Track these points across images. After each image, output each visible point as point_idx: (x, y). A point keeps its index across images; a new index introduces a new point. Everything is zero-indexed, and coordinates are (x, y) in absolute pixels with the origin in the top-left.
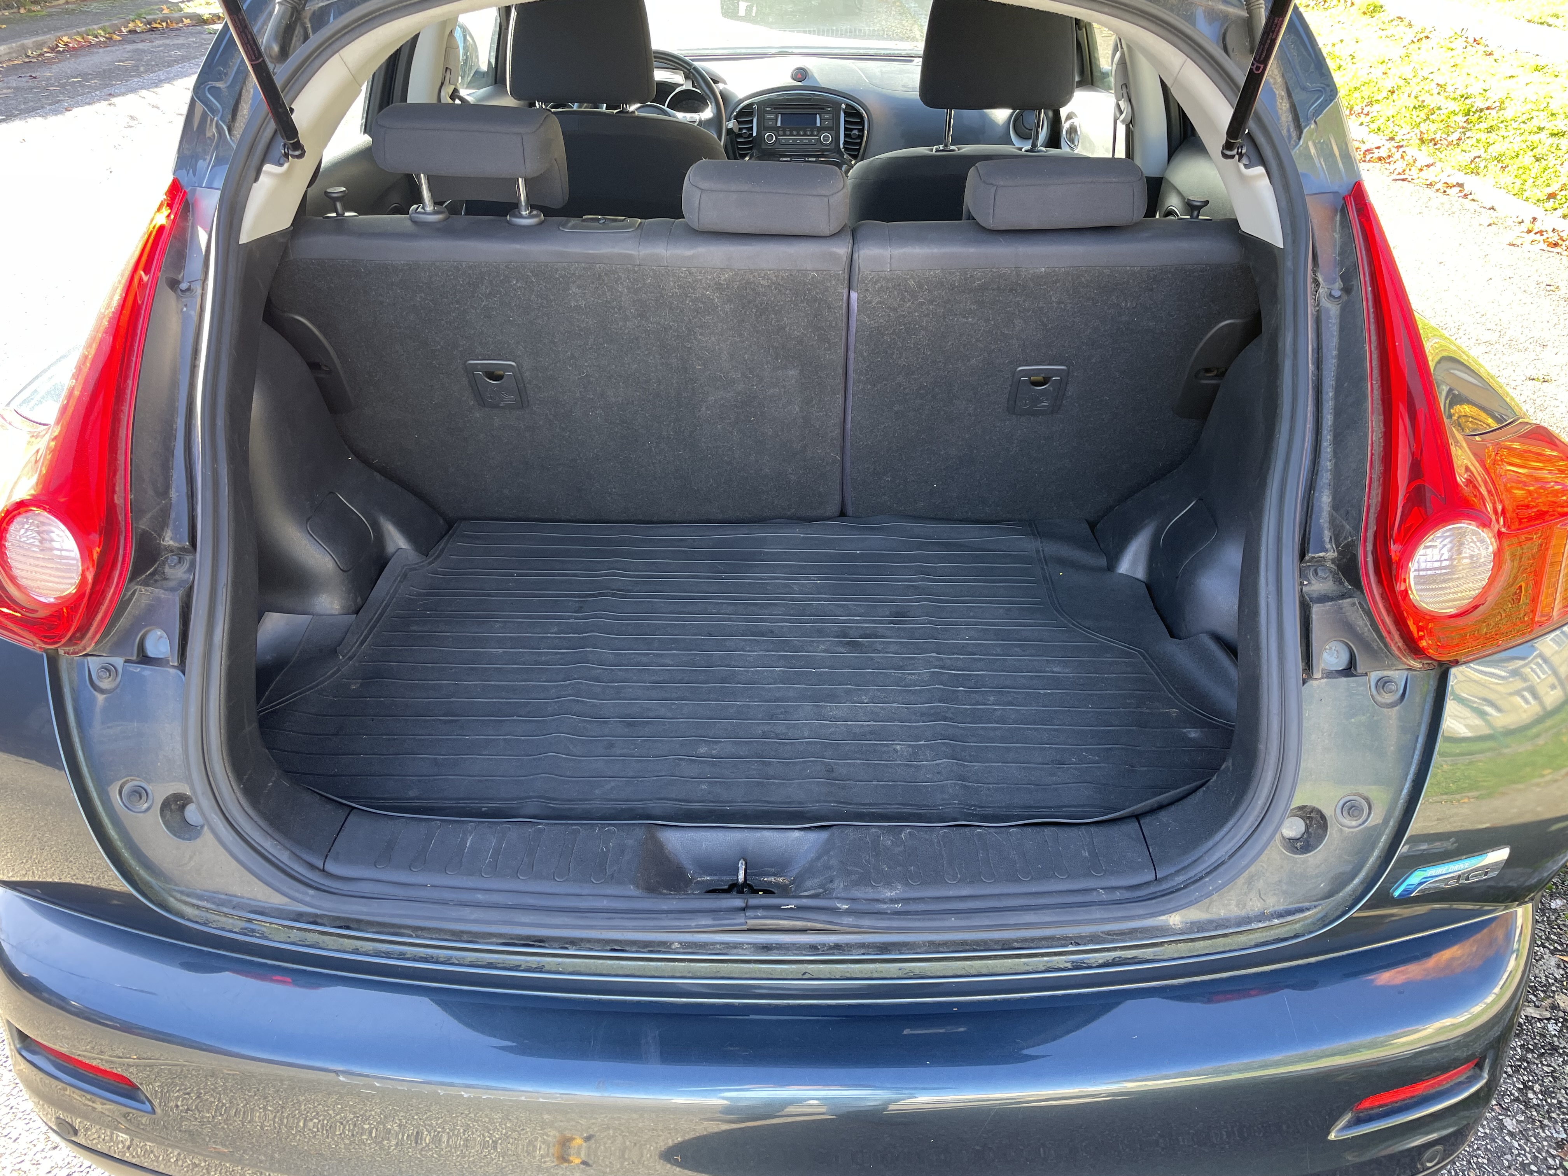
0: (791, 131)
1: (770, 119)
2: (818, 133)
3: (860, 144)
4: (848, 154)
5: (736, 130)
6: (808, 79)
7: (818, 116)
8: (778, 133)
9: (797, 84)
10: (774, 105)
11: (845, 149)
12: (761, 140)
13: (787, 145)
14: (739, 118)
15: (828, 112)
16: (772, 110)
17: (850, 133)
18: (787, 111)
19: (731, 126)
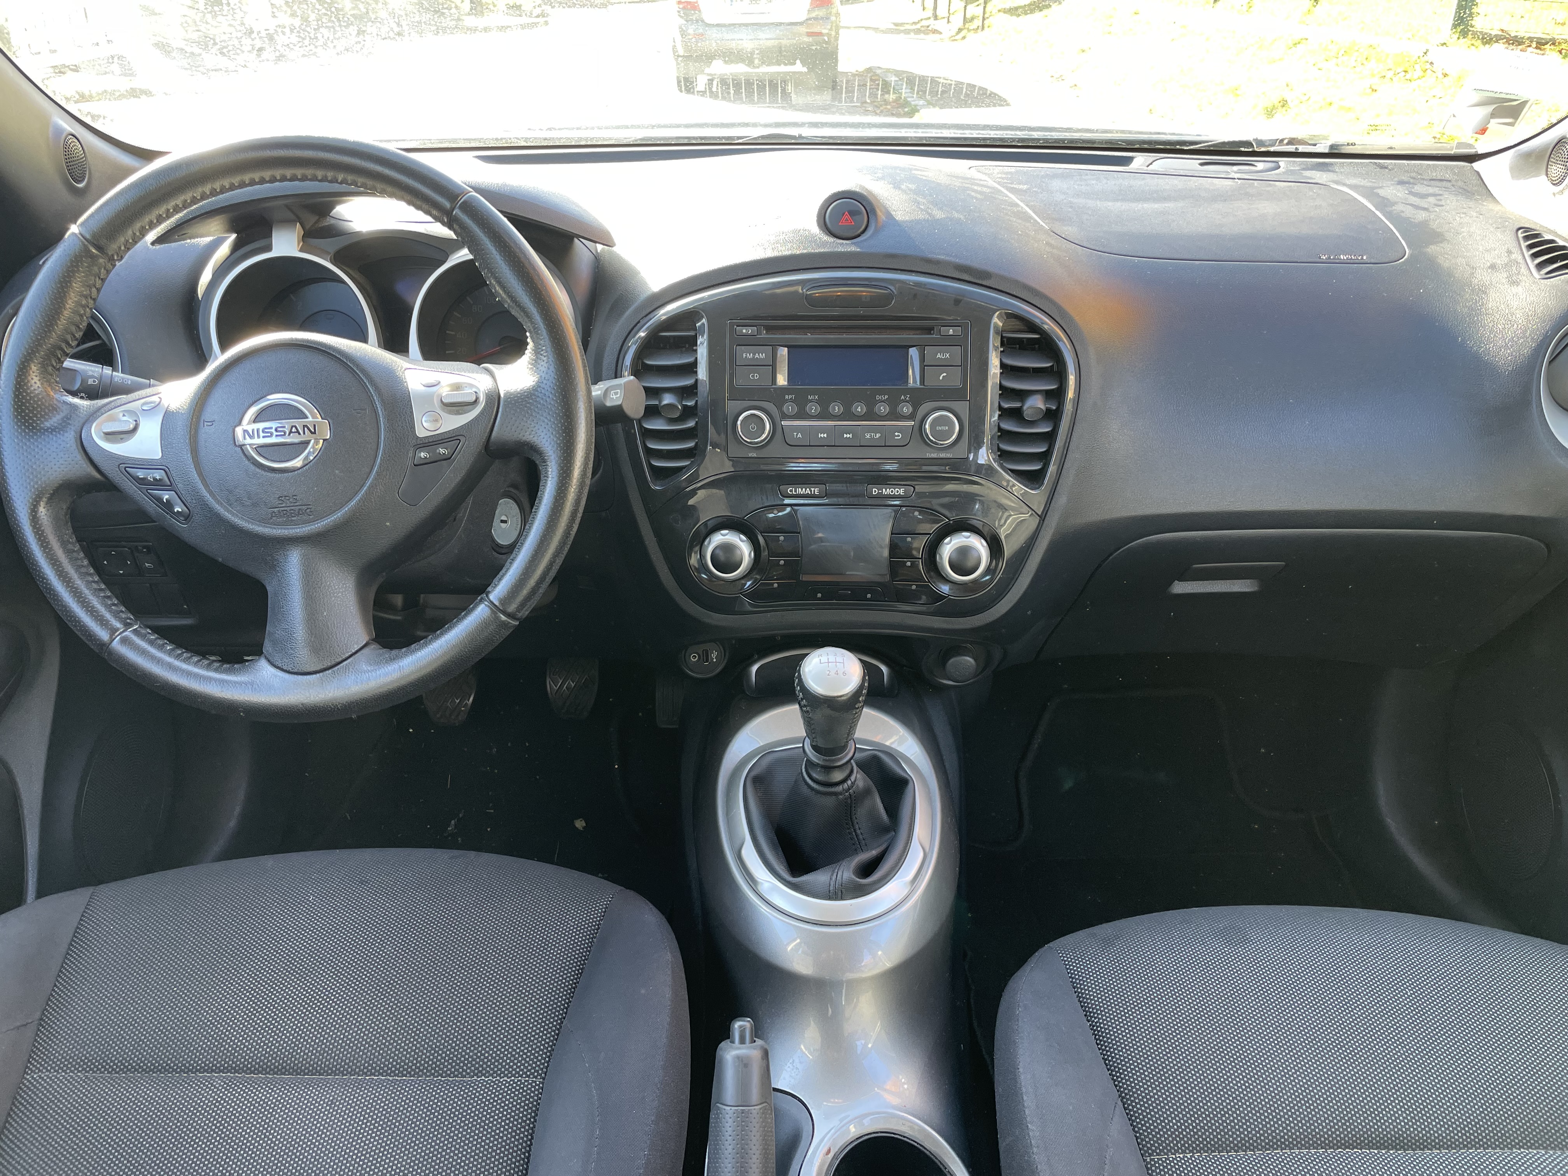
0: (824, 402)
1: (755, 365)
2: (916, 408)
3: (1050, 438)
4: (1012, 471)
5: (635, 408)
6: (877, 231)
7: (913, 352)
8: (779, 407)
9: (841, 249)
10: (762, 318)
11: (1003, 455)
12: (727, 427)
13: (810, 446)
14: (650, 356)
15: (947, 342)
16: (758, 332)
17: (1017, 405)
18: (809, 338)
19: (615, 399)
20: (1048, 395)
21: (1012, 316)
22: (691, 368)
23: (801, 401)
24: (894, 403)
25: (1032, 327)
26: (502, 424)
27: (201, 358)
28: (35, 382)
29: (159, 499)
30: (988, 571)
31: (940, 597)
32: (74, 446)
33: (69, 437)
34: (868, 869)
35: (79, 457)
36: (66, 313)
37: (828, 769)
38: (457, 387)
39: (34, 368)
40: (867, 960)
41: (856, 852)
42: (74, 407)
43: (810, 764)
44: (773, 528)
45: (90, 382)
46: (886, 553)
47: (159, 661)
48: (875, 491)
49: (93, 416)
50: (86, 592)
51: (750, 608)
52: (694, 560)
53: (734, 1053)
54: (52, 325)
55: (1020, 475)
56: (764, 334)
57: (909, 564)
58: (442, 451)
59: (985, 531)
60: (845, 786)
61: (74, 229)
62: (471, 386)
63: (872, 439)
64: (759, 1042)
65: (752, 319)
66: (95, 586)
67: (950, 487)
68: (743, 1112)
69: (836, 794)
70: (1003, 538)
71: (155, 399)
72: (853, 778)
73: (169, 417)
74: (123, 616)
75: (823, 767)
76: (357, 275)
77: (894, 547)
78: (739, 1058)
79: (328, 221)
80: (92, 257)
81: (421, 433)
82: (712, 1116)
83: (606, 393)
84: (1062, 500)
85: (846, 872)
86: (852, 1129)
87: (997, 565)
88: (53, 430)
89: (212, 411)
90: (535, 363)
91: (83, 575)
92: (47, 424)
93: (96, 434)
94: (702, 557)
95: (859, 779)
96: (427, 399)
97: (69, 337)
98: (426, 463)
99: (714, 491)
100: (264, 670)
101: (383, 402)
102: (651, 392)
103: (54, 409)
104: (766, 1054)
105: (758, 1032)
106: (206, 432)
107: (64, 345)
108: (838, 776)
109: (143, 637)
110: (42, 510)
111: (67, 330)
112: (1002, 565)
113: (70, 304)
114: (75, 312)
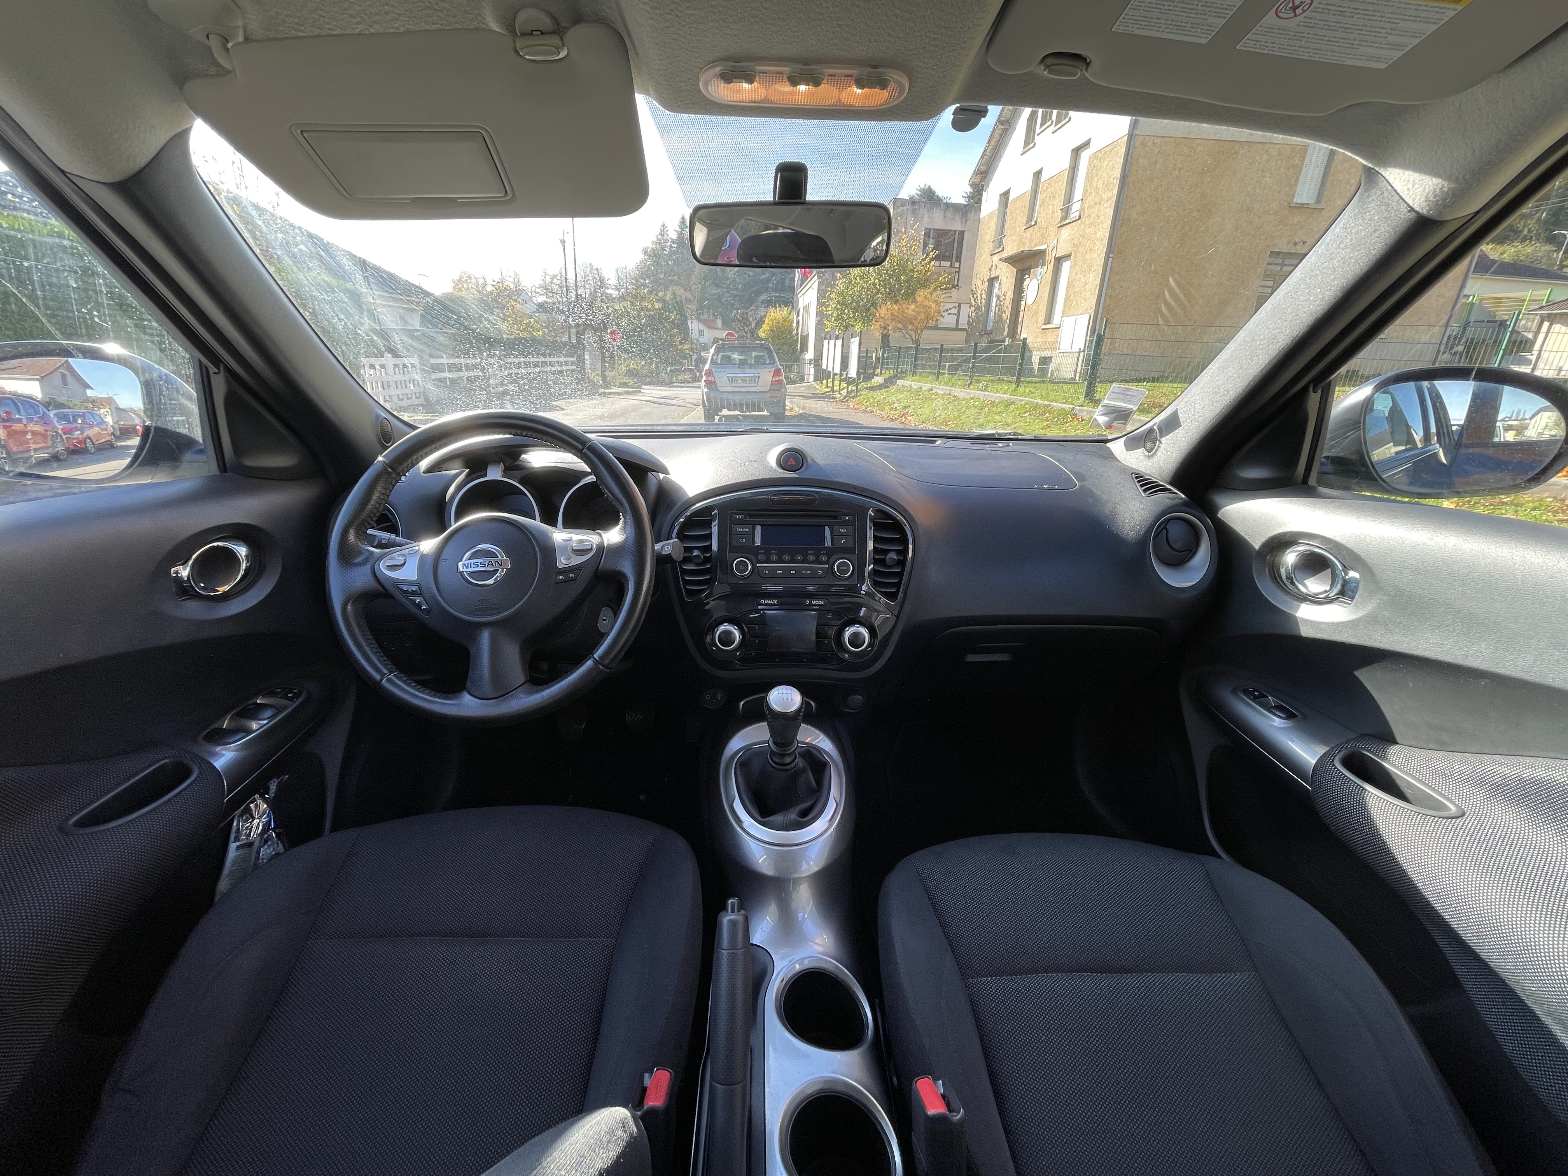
0: (780, 555)
1: (743, 534)
2: (829, 558)
3: (900, 575)
4: (881, 592)
5: (678, 556)
6: (806, 469)
7: (827, 529)
8: (756, 558)
9: (789, 476)
10: (748, 510)
11: (876, 584)
12: (727, 568)
13: (773, 578)
14: (687, 531)
15: (845, 524)
16: (746, 518)
17: (883, 557)
18: (772, 521)
19: (667, 550)
20: (898, 552)
21: (878, 511)
22: (709, 537)
23: (768, 554)
24: (817, 555)
25: (888, 516)
26: (604, 561)
27: (443, 527)
28: (352, 537)
29: (414, 601)
30: (869, 645)
31: (844, 660)
32: (370, 573)
33: (368, 567)
34: (805, 813)
35: (371, 578)
36: (372, 502)
37: (782, 755)
38: (581, 541)
39: (351, 531)
40: (804, 866)
41: (798, 804)
42: (372, 553)
43: (772, 753)
44: (753, 622)
45: (383, 542)
46: (814, 638)
47: (407, 692)
48: (808, 602)
49: (382, 557)
50: (370, 653)
51: (739, 668)
52: (708, 639)
53: (728, 918)
54: (363, 508)
55: (884, 594)
56: (748, 519)
57: (826, 642)
58: (571, 575)
59: (868, 623)
60: (792, 765)
61: (380, 458)
62: (589, 541)
63: (806, 574)
64: (743, 912)
65: (741, 511)
66: (375, 650)
67: (846, 599)
68: (733, 953)
69: (786, 770)
70: (876, 626)
71: (417, 548)
72: (796, 761)
73: (423, 557)
74: (389, 667)
75: (780, 754)
76: (531, 490)
77: (818, 634)
78: (730, 921)
79: (518, 463)
80: (389, 473)
81: (560, 566)
82: (715, 956)
83: (662, 547)
84: (907, 607)
85: (792, 815)
86: (797, 966)
87: (874, 641)
88: (359, 565)
89: (446, 554)
90: (624, 529)
91: (369, 645)
92: (356, 561)
93: (382, 567)
94: (713, 638)
95: (800, 762)
96: (564, 548)
97: (372, 515)
98: (562, 582)
99: (720, 601)
100: (467, 698)
101: (540, 549)
102: (687, 549)
103: (360, 553)
104: (747, 920)
105: (741, 907)
106: (442, 565)
107: (369, 520)
108: (788, 760)
109: (399, 678)
110: (349, 607)
111: (372, 512)
112: (877, 642)
113: (374, 498)
114: (377, 502)
